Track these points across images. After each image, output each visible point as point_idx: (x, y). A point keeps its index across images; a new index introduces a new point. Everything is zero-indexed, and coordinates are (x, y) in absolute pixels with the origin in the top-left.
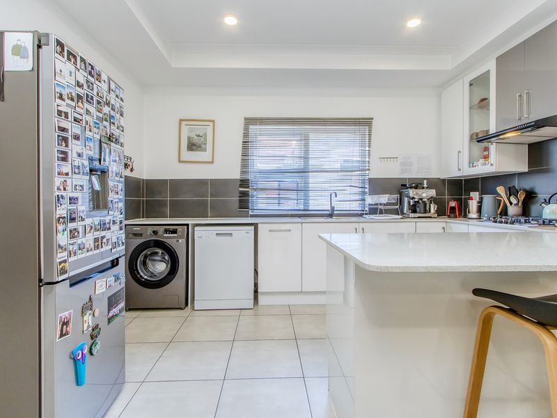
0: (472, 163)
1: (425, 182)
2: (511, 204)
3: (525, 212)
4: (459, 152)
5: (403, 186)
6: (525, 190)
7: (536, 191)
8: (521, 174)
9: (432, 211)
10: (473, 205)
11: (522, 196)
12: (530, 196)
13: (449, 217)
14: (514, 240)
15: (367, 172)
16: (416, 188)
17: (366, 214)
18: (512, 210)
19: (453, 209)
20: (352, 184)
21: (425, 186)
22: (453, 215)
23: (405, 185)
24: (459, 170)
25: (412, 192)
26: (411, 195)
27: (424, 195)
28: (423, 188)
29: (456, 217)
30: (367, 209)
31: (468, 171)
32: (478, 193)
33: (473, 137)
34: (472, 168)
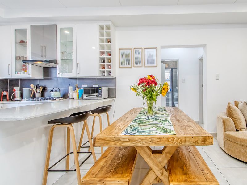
0: (17, 72)
2: (37, 92)
3: (43, 96)
4: (9, 65)
6: (42, 86)
7: (47, 87)
8: (40, 79)
10: (17, 93)
11: (41, 89)
12: (44, 89)
13: (3, 100)
14: (39, 108)
18: (37, 95)
19: (5, 96)
22: (5, 99)
24: (9, 74)
29: (7, 100)
32: (18, 87)
33: (18, 59)
34: (17, 75)
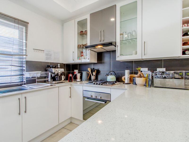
0: (79, 58)
1: (59, 65)
4: (73, 52)
5: (49, 66)
6: (97, 70)
7: (100, 70)
8: (94, 64)
9: (63, 79)
10: (79, 76)
13: (69, 81)
15: (25, 57)
16: (55, 67)
17: (25, 84)
19: (71, 77)
20: (13, 64)
21: (59, 67)
22: (71, 81)
23: (50, 66)
24: (73, 60)
25: (54, 70)
26: (54, 72)
27: (60, 72)
28: (58, 68)
30: (25, 80)
31: (77, 61)
32: (77, 70)
33: (79, 47)
34: (79, 60)
